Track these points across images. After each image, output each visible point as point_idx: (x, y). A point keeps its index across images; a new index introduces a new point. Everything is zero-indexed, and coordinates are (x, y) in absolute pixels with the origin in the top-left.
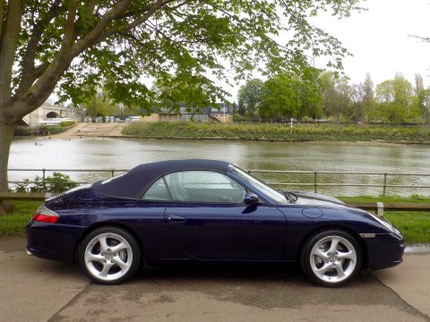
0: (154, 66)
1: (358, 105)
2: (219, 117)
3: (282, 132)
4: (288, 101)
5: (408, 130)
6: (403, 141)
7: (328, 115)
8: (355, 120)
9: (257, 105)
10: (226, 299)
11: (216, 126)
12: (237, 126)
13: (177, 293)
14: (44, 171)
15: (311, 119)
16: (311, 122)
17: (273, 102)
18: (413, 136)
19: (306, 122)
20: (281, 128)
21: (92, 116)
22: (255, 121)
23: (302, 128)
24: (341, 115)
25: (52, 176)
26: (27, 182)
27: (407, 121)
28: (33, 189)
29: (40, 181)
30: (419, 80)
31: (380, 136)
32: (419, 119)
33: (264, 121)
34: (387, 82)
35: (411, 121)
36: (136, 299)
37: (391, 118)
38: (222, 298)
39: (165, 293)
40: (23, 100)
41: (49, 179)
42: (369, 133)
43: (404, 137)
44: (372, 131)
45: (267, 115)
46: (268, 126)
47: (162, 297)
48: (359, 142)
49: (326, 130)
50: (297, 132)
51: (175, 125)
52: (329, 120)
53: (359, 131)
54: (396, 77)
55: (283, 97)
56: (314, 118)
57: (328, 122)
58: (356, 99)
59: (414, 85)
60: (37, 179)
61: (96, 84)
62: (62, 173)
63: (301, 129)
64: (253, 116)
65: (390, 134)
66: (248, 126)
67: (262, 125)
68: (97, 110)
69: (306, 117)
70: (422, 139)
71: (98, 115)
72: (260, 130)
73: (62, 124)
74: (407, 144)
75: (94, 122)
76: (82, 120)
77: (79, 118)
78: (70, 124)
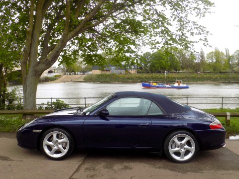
0: (104, 45)
1: (198, 64)
2: (130, 71)
3: (161, 78)
4: (164, 63)
5: (222, 76)
6: (221, 81)
7: (183, 69)
8: (196, 71)
9: (149, 65)
11: (129, 76)
12: (139, 75)
13: (132, 164)
14: (51, 98)
15: (175, 71)
16: (175, 73)
17: (157, 63)
18: (225, 79)
19: (173, 73)
20: (161, 75)
21: (69, 72)
22: (148, 73)
23: (171, 75)
24: (189, 69)
25: (55, 101)
26: (43, 104)
27: (222, 71)
28: (46, 108)
29: (50, 104)
30: (227, 51)
31: (209, 79)
32: (228, 70)
33: (152, 72)
34: (212, 52)
35: (224, 71)
36: (111, 168)
37: (214, 70)
39: (126, 164)
40: (44, 63)
41: (54, 103)
42: (204, 77)
43: (221, 79)
44: (205, 76)
45: (153, 69)
46: (154, 75)
47: (125, 166)
48: (199, 82)
49: (183, 76)
50: (168, 77)
51: (109, 75)
52: (184, 71)
53: (199, 76)
54: (216, 50)
55: (161, 61)
56: (176, 70)
57: (183, 73)
58: (197, 61)
59: (225, 54)
60: (48, 103)
61: (77, 55)
62: (60, 99)
63: (170, 76)
64: (146, 70)
65: (214, 78)
66: (144, 75)
67: (151, 75)
68: (72, 69)
69: (173, 71)
70: (230, 80)
71: (73, 71)
72: (150, 77)
73: (55, 76)
74: (223, 83)
75: (70, 74)
76: (65, 74)
77: (63, 73)
78: (59, 76)
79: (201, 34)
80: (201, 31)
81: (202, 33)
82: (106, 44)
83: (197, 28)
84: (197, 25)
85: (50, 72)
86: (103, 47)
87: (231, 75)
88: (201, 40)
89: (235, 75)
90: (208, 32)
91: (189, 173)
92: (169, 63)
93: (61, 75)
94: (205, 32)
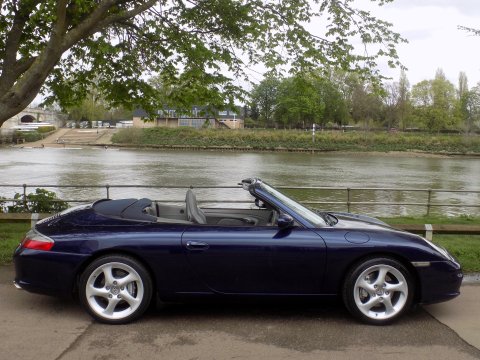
0: (158, 61)
1: (391, 109)
2: (228, 122)
3: (302, 141)
4: (309, 103)
5: (448, 139)
6: (443, 151)
7: (356, 121)
8: (387, 126)
9: (273, 108)
10: (256, 341)
12: (249, 132)
13: (197, 333)
14: (25, 186)
15: (336, 125)
16: (336, 129)
17: (292, 104)
18: (454, 146)
19: (331, 129)
20: (301, 135)
21: (76, 120)
22: (270, 127)
23: (326, 135)
24: (371, 121)
25: (34, 193)
26: (4, 200)
27: (448, 127)
28: (11, 208)
29: (21, 198)
30: (463, 80)
31: (417, 145)
32: (461, 125)
33: (281, 128)
34: (425, 83)
35: (452, 128)
36: (150, 341)
37: (430, 125)
38: (252, 339)
39: (184, 334)
40: (5, 102)
41: (30, 197)
42: (404, 141)
43: (445, 147)
44: (407, 139)
45: (285, 120)
46: (286, 133)
47: (181, 338)
48: (392, 153)
49: (354, 138)
50: (320, 140)
51: (176, 132)
52: (357, 126)
53: (393, 139)
54: (437, 76)
55: (303, 98)
56: (340, 123)
57: (357, 129)
58: (389, 102)
59: (457, 86)
60: (17, 196)
62: (47, 189)
63: (325, 137)
64: (266, 120)
65: (428, 143)
66: (261, 133)
67: (279, 132)
68: (82, 113)
69: (331, 123)
70: (465, 149)
71: (83, 119)
72: (276, 138)
73: (40, 130)
74: (448, 155)
75: (78, 127)
76: (64, 126)
77: (60, 123)
78: (50, 130)
79: (380, 40)
80: (381, 33)
81: (383, 37)
82: (161, 57)
83: (371, 26)
84: (373, 19)
85: (27, 119)
86: (154, 64)
87: (467, 139)
88: (381, 53)
89: (476, 138)
90: (397, 36)
91: (318, 351)
92: (323, 106)
93: (53, 128)
94: (391, 36)
